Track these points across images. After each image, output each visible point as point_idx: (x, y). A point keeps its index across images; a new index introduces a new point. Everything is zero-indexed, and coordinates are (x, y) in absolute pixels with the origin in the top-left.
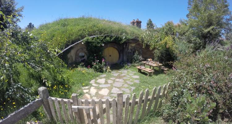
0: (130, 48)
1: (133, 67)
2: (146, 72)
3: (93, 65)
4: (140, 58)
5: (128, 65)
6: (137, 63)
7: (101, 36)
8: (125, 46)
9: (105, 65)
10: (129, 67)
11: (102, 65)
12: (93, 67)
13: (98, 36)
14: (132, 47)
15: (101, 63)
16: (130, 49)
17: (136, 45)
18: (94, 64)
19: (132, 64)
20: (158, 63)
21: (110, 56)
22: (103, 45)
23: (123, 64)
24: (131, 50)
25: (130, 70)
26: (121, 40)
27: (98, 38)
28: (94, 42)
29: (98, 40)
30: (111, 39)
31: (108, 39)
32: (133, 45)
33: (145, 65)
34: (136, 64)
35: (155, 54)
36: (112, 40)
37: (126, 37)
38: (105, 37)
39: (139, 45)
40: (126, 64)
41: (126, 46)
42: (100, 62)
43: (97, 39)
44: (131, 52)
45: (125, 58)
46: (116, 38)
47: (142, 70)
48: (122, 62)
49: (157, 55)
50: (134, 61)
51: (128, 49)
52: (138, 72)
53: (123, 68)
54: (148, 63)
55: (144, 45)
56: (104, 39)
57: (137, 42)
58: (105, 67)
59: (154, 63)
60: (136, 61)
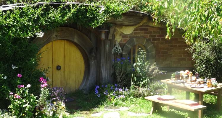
0: (118, 39)
1: (134, 99)
2: (176, 112)
3: (9, 102)
4: (152, 71)
5: (118, 95)
6: (144, 86)
7: (34, 8)
8: (103, 37)
9: (50, 99)
10: (123, 100)
11: (41, 98)
12: (11, 107)
13: (25, 6)
14: (124, 36)
15: (38, 93)
16: (120, 44)
17: (135, 30)
18: (15, 98)
19: (129, 89)
20: (214, 81)
21: (58, 68)
22: (41, 35)
23: (101, 91)
24: (122, 46)
25: (127, 108)
26: (94, 17)
27: (23, 14)
28: (12, 26)
29: (25, 20)
30: (63, 15)
31: (54, 14)
32: (128, 31)
33: (173, 90)
34: (141, 90)
35: (195, 56)
36: (66, 17)
37: (108, 8)
38: (47, 10)
39: (145, 29)
40: (111, 91)
41: (107, 34)
42: (36, 90)
43: (21, 16)
44: (121, 54)
45: (105, 73)
46: (78, 10)
47: (164, 105)
48: (98, 87)
49: (204, 58)
50: (136, 79)
51: (113, 44)
52: (154, 112)
53: (102, 104)
54: (181, 85)
55: (168, 30)
56: (42, 15)
57: (138, 23)
58: (48, 103)
59: (200, 83)
60: (140, 78)
